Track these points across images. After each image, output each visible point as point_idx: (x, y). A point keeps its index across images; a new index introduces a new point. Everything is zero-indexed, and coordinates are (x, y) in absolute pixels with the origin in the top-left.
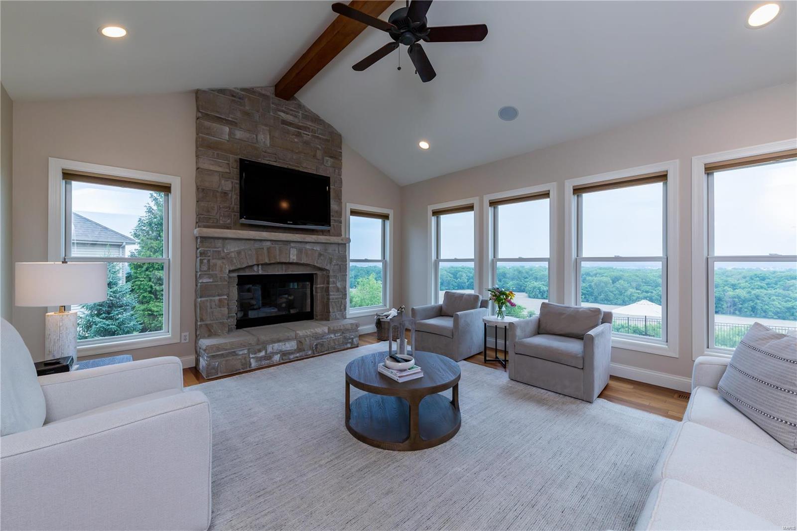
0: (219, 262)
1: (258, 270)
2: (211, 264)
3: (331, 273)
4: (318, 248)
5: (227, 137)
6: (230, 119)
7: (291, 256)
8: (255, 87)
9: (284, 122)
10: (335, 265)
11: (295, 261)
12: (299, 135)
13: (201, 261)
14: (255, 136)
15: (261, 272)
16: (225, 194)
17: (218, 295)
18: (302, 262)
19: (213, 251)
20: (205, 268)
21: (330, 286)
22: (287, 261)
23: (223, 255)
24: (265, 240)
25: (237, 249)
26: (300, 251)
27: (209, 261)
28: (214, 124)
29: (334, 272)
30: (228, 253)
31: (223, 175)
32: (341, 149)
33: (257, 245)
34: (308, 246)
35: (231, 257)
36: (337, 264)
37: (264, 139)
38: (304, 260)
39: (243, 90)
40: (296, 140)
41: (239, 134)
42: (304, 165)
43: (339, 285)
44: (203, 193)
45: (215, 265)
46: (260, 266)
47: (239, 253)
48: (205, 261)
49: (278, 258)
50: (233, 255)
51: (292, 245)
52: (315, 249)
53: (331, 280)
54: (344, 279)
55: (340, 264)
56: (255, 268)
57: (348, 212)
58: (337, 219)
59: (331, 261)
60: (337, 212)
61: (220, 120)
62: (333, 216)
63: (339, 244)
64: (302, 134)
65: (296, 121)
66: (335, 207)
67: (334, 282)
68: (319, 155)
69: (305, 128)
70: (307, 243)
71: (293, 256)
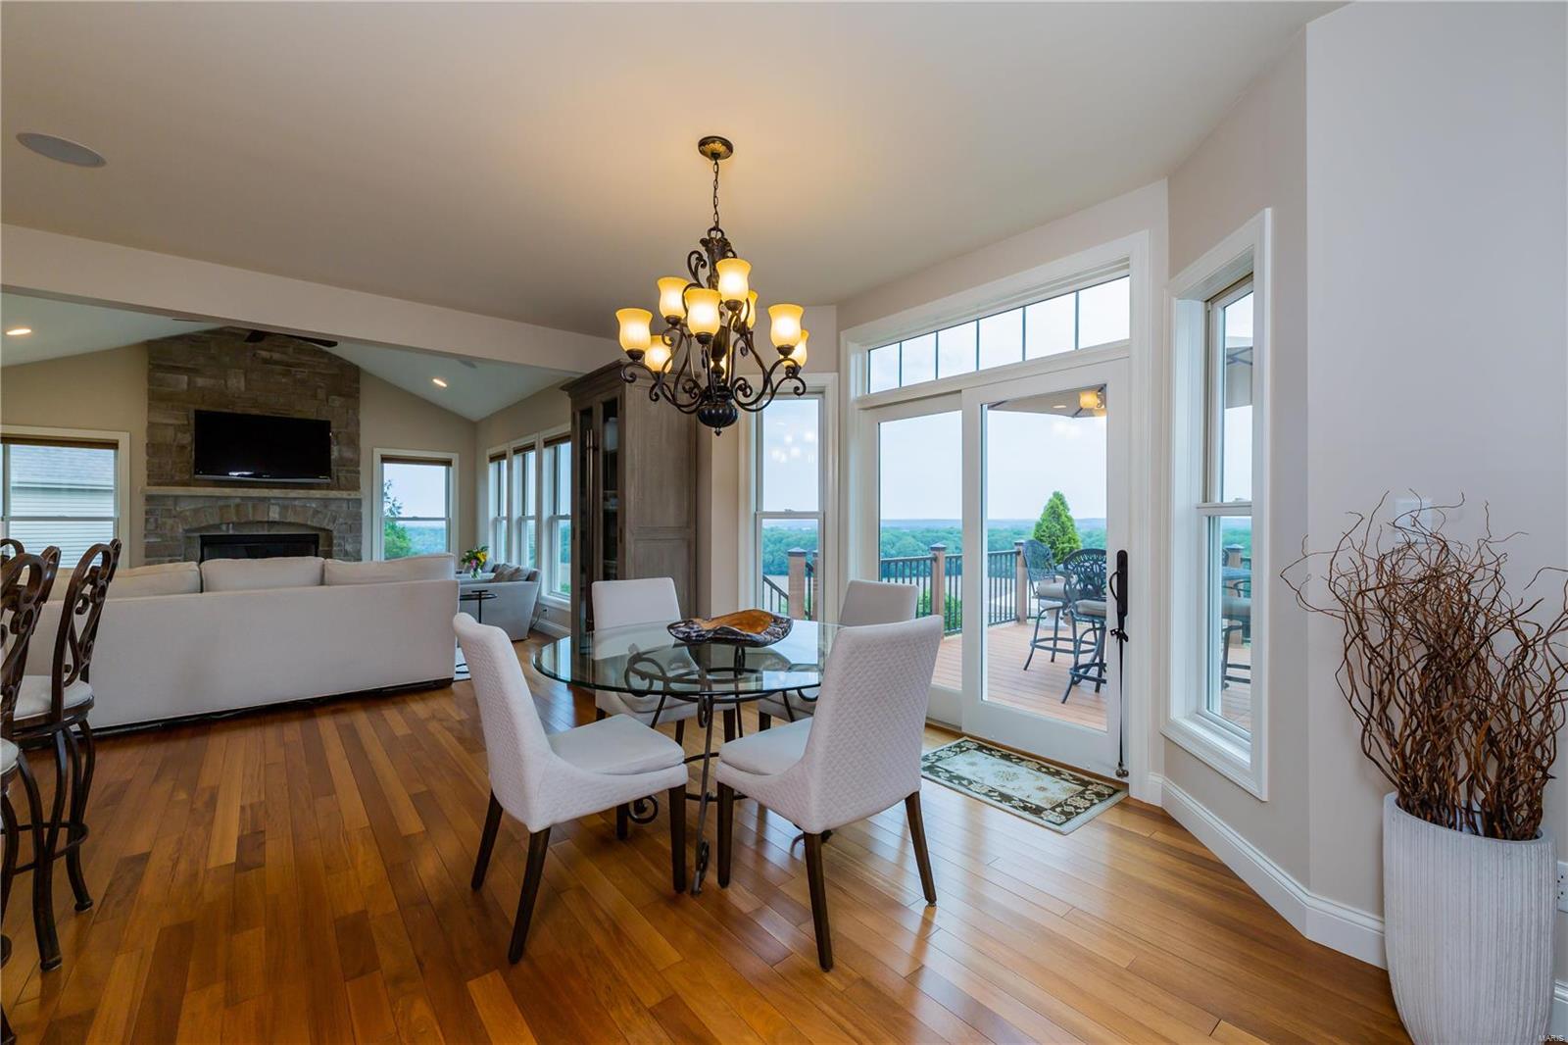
0: (170, 521)
1: (228, 529)
2: (159, 522)
3: (335, 533)
4: (314, 505)
5: (185, 387)
6: (189, 366)
7: (271, 515)
9: (266, 361)
10: (343, 524)
11: (277, 520)
12: (287, 374)
13: (147, 521)
14: (223, 382)
15: (231, 532)
16: (182, 447)
17: (169, 556)
18: (288, 521)
19: (162, 510)
20: (151, 527)
21: (334, 548)
22: (266, 519)
23: (174, 512)
24: (232, 497)
25: (192, 507)
26: (284, 508)
27: (156, 520)
28: (169, 375)
29: (339, 532)
30: (181, 512)
31: (178, 428)
32: (358, 382)
33: (221, 503)
34: (297, 503)
35: (185, 516)
36: (346, 524)
37: (237, 383)
38: (291, 519)
40: (283, 380)
41: (200, 382)
42: (300, 409)
43: (349, 548)
44: (154, 448)
45: (165, 523)
46: (231, 525)
47: (196, 511)
48: (152, 520)
49: (251, 516)
50: (188, 513)
51: (273, 502)
52: (309, 506)
53: (335, 542)
54: (358, 541)
55: (350, 523)
56: (224, 527)
57: (377, 459)
58: (351, 468)
59: (334, 520)
60: (351, 460)
61: (177, 369)
62: (344, 466)
63: (348, 500)
64: (293, 373)
65: (285, 358)
66: (348, 454)
67: (340, 545)
68: (321, 394)
69: (298, 365)
70: (295, 499)
71: (274, 514)
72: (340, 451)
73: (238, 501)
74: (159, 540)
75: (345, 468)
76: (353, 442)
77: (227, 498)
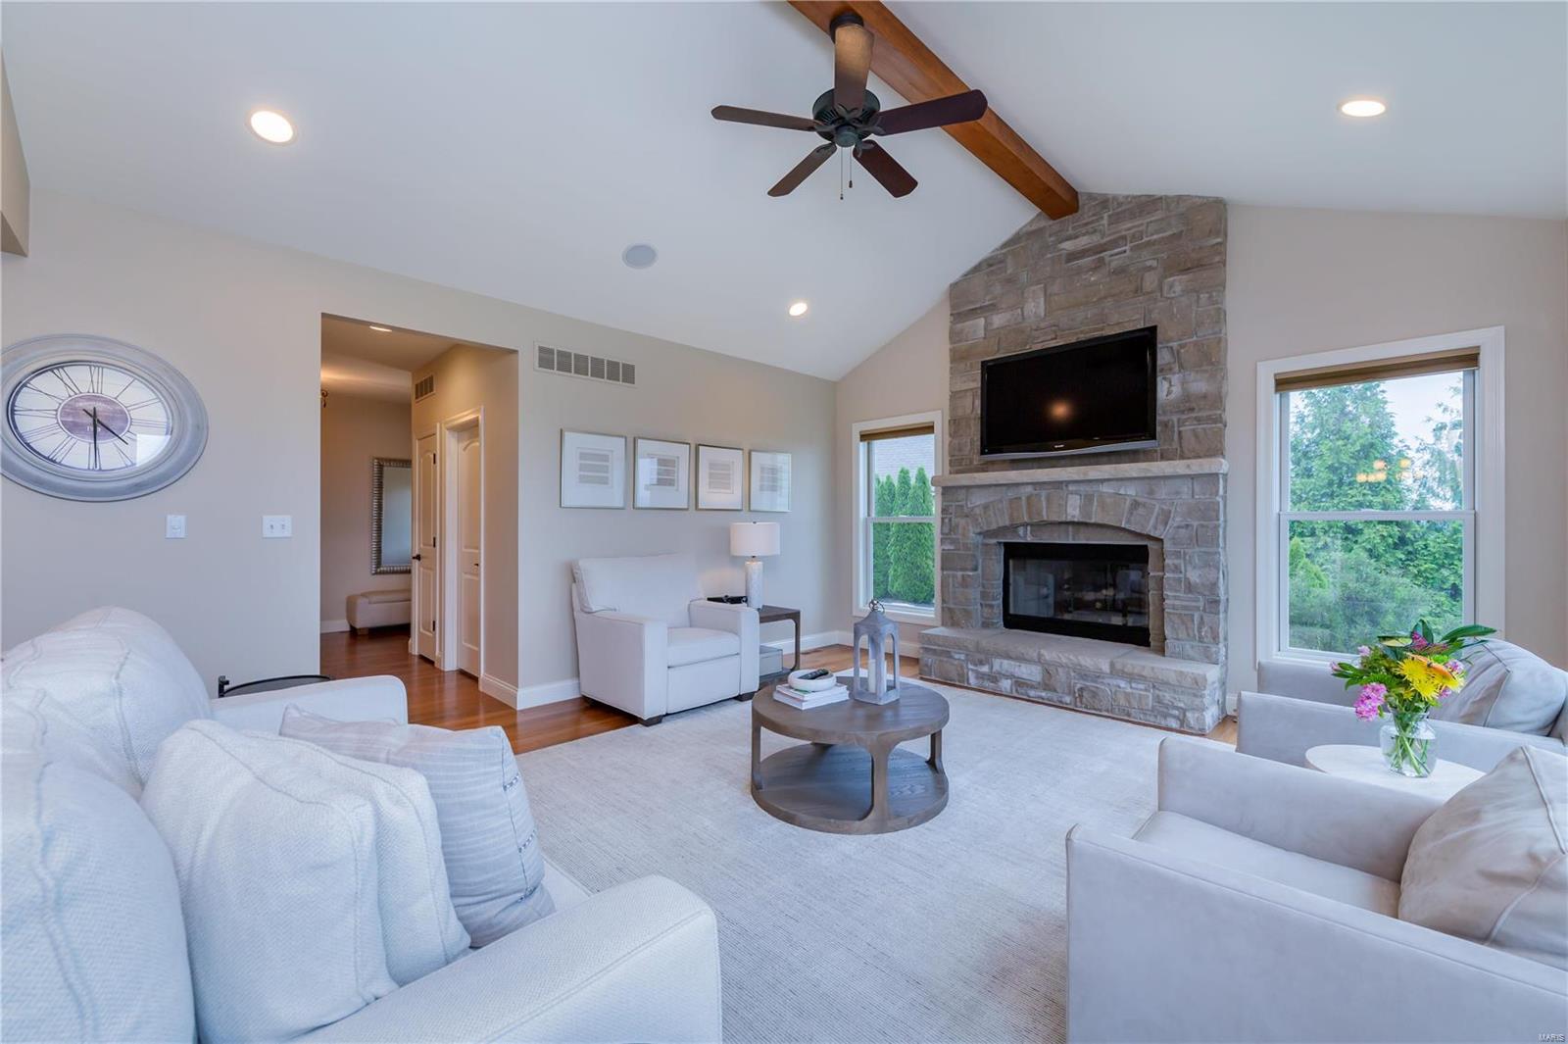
0: (962, 522)
1: (1025, 536)
2: (953, 524)
3: (1168, 546)
4: (1131, 491)
5: (981, 333)
6: (987, 303)
7: (1069, 510)
8: (1021, 229)
9: (1073, 256)
10: (1179, 527)
11: (1076, 520)
12: (1100, 264)
13: (943, 519)
14: (1019, 311)
15: (1029, 539)
17: (962, 570)
18: (1093, 521)
19: (956, 506)
20: (947, 529)
21: (1167, 575)
22: (1064, 518)
23: (966, 510)
24: (1023, 484)
25: (984, 501)
26: (1088, 499)
27: (950, 520)
28: (968, 323)
29: (1175, 543)
30: (973, 508)
33: (1011, 494)
34: (1105, 489)
35: (975, 514)
36: (1188, 526)
37: (1035, 307)
38: (1098, 517)
39: (1004, 246)
40: (1092, 279)
41: (998, 320)
42: (1115, 318)
43: (1194, 576)
44: (954, 426)
45: (957, 526)
46: (1029, 528)
47: (986, 507)
48: (947, 520)
49: (1044, 513)
50: (977, 511)
51: (1071, 488)
52: (1122, 492)
53: (1167, 561)
54: (1211, 563)
55: (1195, 524)
56: (1021, 531)
57: (1266, 383)
58: (1204, 414)
59: (1166, 517)
60: (1205, 397)
61: (973, 313)
62: (1192, 410)
63: (1192, 477)
64: (1107, 259)
65: (1096, 239)
66: (1200, 385)
67: (1177, 569)
68: (1150, 281)
69: (1114, 243)
70: (1102, 481)
71: (1073, 511)
72: (1183, 383)
73: (1029, 489)
74: (952, 548)
75: (1194, 415)
76: (1211, 358)
77: (1017, 485)
